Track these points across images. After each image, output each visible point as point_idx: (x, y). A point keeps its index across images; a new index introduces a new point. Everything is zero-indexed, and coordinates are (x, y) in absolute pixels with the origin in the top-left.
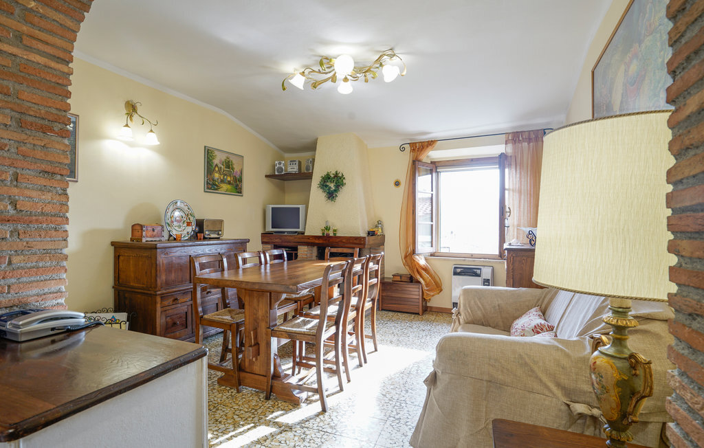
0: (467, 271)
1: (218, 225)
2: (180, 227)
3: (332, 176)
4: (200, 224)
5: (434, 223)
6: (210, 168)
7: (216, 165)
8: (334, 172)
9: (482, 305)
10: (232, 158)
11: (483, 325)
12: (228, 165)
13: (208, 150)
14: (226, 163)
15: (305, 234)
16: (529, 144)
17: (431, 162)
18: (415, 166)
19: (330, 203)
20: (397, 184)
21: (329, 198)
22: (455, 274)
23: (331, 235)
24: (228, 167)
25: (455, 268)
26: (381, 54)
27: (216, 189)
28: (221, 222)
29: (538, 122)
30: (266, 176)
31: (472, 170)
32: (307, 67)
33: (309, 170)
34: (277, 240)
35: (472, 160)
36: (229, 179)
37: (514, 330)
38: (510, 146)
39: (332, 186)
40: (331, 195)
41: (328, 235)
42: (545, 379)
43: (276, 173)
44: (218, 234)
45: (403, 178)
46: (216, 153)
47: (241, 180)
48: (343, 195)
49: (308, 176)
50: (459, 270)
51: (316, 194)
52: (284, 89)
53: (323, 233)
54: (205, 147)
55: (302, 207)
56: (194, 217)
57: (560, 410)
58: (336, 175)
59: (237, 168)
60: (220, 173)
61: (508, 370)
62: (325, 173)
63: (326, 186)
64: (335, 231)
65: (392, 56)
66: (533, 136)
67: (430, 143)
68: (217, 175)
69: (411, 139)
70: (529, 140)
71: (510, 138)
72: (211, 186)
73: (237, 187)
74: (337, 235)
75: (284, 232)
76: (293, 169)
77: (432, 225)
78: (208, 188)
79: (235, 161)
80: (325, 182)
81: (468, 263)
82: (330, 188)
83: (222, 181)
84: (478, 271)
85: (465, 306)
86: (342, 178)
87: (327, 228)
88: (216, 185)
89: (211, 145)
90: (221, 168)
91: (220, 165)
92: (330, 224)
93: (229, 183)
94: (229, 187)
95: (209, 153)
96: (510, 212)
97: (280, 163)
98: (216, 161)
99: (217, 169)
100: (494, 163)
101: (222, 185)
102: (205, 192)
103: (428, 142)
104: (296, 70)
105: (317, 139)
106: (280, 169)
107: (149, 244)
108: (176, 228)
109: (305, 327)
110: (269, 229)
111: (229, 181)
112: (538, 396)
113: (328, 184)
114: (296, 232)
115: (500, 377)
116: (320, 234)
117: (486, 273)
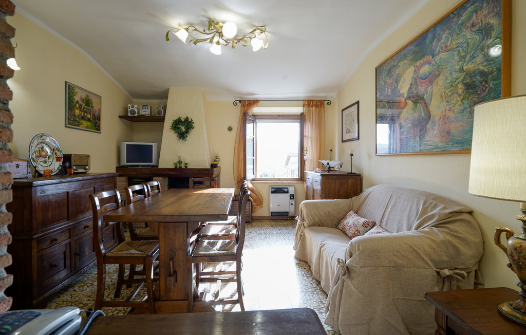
0: (280, 190)
1: (84, 160)
2: (45, 162)
3: (183, 120)
4: (67, 158)
5: (255, 158)
6: (70, 104)
7: (77, 102)
8: (185, 117)
9: (319, 213)
10: (91, 97)
11: (320, 226)
12: (88, 102)
13: (69, 86)
14: (86, 101)
15: (159, 167)
16: (316, 108)
17: (253, 115)
18: (245, 118)
19: (181, 141)
20: (230, 129)
21: (180, 138)
22: (273, 192)
23: (183, 167)
24: (88, 104)
25: (272, 188)
26: (255, 28)
27: (78, 125)
28: (88, 157)
29: (321, 95)
30: (120, 117)
31: (278, 122)
32: (191, 25)
33: (161, 114)
34: (132, 173)
35: (279, 116)
36: (89, 116)
37: (348, 227)
38: (306, 108)
39: (183, 129)
40: (182, 136)
41: (180, 167)
42: (426, 258)
43: (129, 115)
44: (85, 169)
45: (235, 125)
46: (77, 90)
47: (99, 119)
48: (192, 135)
49: (161, 119)
50: (273, 190)
51: (169, 135)
52: (168, 40)
53: (176, 166)
54: (66, 82)
55: (154, 145)
56: (61, 152)
57: (433, 276)
58: (187, 119)
59: (96, 107)
60: (80, 110)
61: (405, 257)
62: (177, 118)
63: (178, 128)
64: (186, 164)
65: (262, 31)
66: (319, 103)
67: (255, 102)
68: (77, 112)
69: (241, 98)
70: (317, 106)
71: (306, 103)
72: (72, 121)
73: (95, 124)
74: (188, 167)
75: (138, 166)
76: (146, 112)
77: (254, 159)
78: (69, 123)
79: (94, 100)
80: (176, 125)
81: (279, 185)
82: (181, 130)
83: (83, 118)
84: (286, 190)
85: (307, 214)
86: (191, 122)
87: (180, 162)
88: (77, 121)
89: (73, 81)
90: (81, 105)
91: (80, 102)
92: (182, 159)
93: (89, 120)
94: (89, 124)
95: (70, 89)
96: (307, 151)
97: (133, 107)
98: (77, 98)
99: (78, 106)
100: (298, 119)
101: (83, 122)
102: (66, 127)
103: (254, 100)
104: (180, 25)
105: (168, 89)
106: (133, 112)
107: (20, 183)
108: (42, 163)
109: (215, 249)
110: (124, 162)
111: (88, 119)
112: (422, 270)
113: (180, 126)
114: (149, 166)
115: (401, 262)
116: (172, 167)
117: (291, 190)
